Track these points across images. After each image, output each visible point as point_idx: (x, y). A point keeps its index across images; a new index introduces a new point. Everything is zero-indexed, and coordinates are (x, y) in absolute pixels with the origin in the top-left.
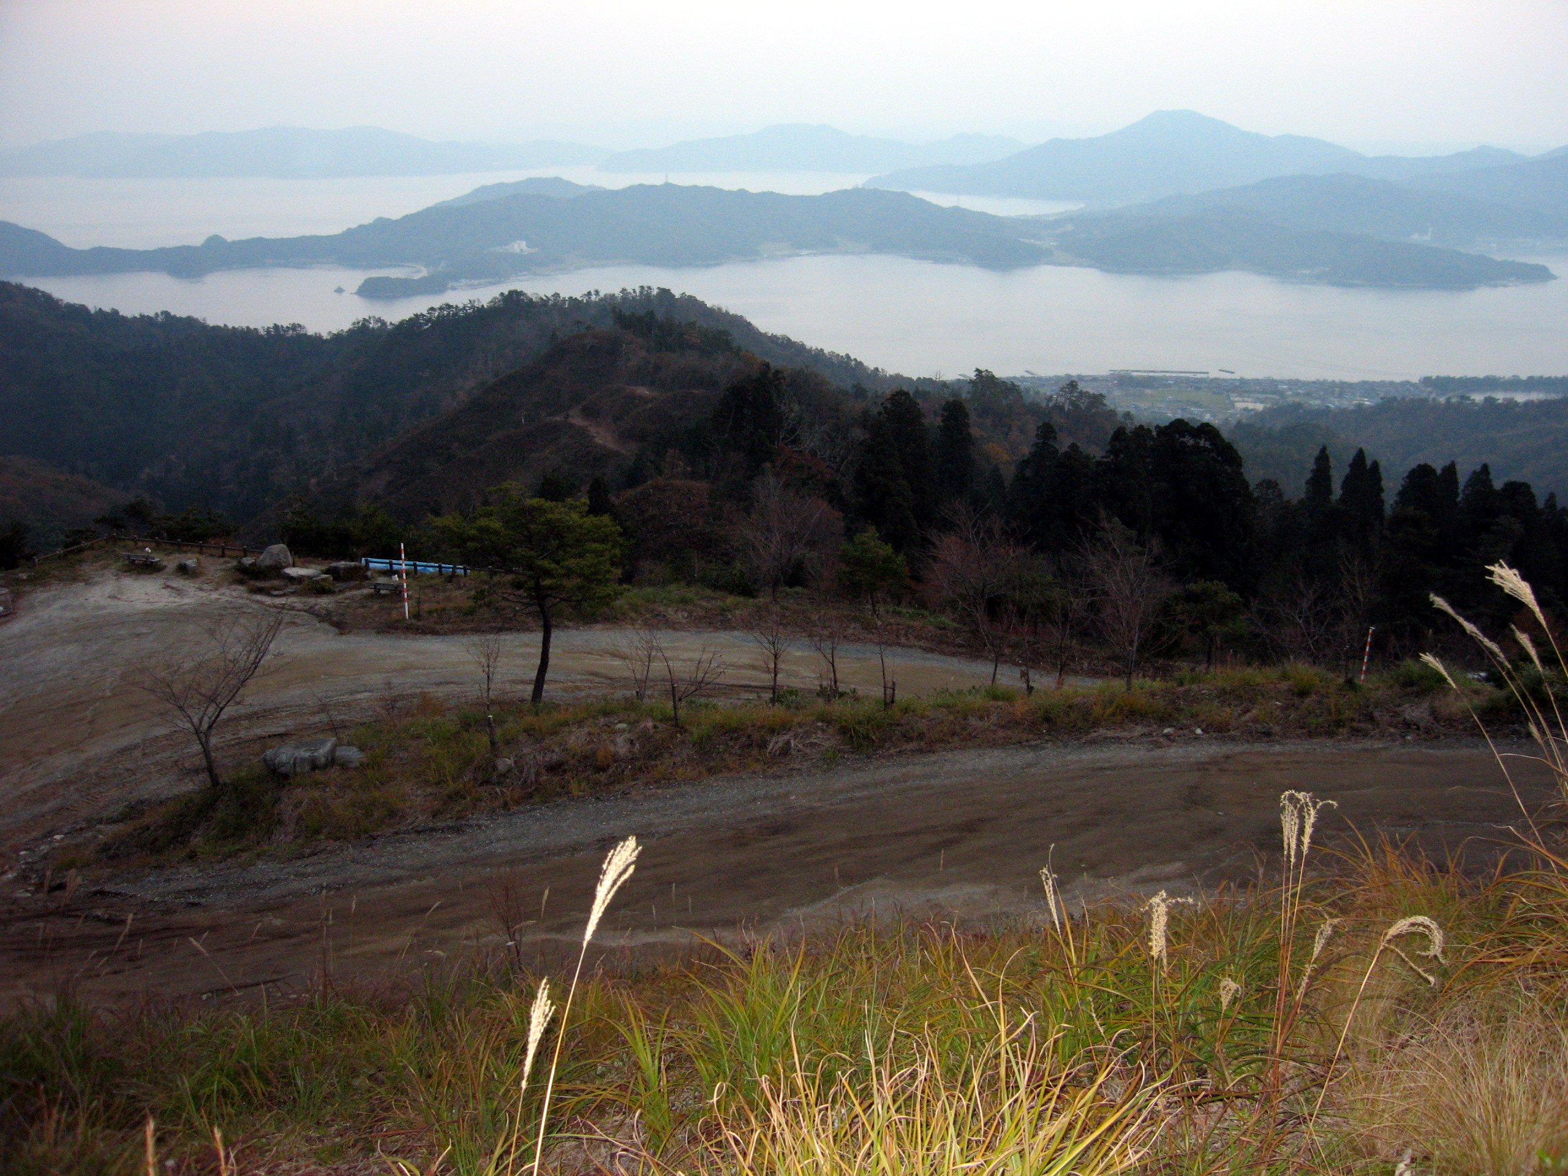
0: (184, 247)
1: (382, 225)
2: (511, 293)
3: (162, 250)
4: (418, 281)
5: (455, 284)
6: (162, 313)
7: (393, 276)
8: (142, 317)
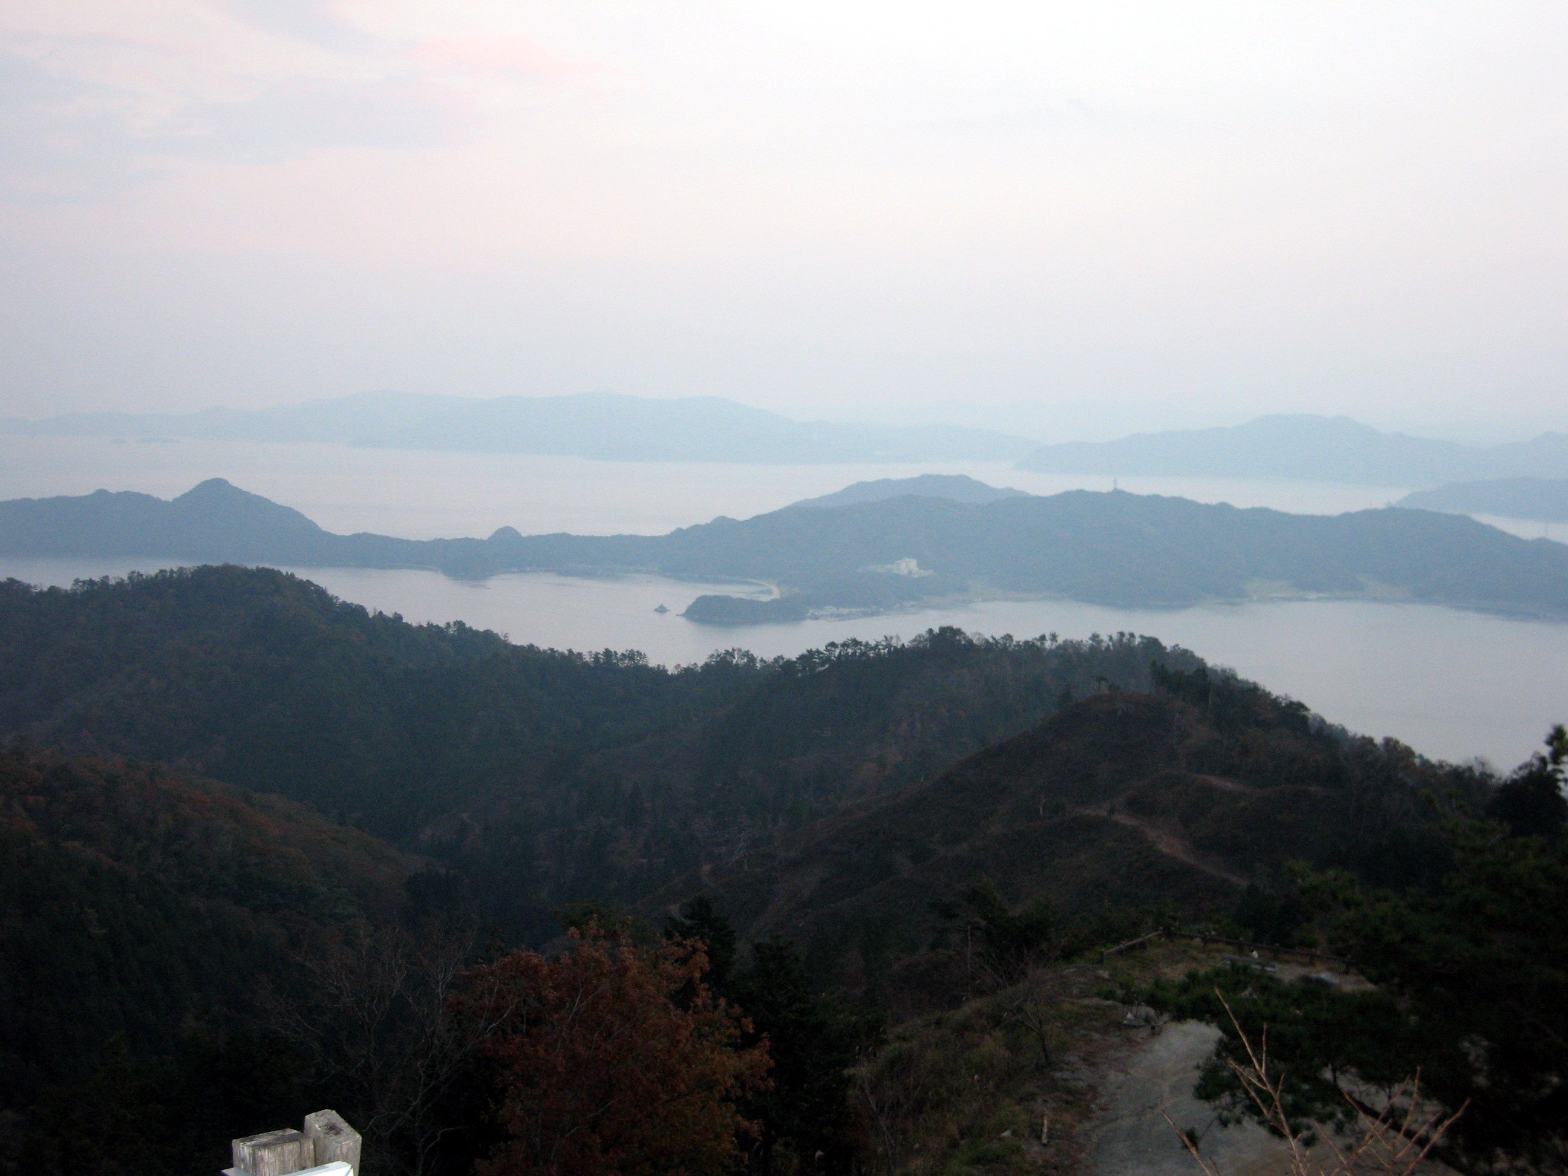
0: (467, 539)
1: (723, 526)
2: (943, 630)
3: (439, 542)
4: (767, 603)
5: (817, 613)
6: (455, 623)
7: (735, 596)
8: (430, 626)
